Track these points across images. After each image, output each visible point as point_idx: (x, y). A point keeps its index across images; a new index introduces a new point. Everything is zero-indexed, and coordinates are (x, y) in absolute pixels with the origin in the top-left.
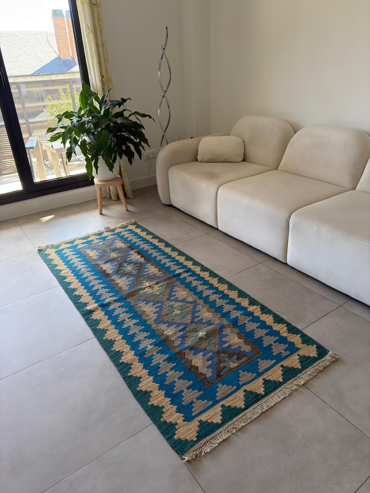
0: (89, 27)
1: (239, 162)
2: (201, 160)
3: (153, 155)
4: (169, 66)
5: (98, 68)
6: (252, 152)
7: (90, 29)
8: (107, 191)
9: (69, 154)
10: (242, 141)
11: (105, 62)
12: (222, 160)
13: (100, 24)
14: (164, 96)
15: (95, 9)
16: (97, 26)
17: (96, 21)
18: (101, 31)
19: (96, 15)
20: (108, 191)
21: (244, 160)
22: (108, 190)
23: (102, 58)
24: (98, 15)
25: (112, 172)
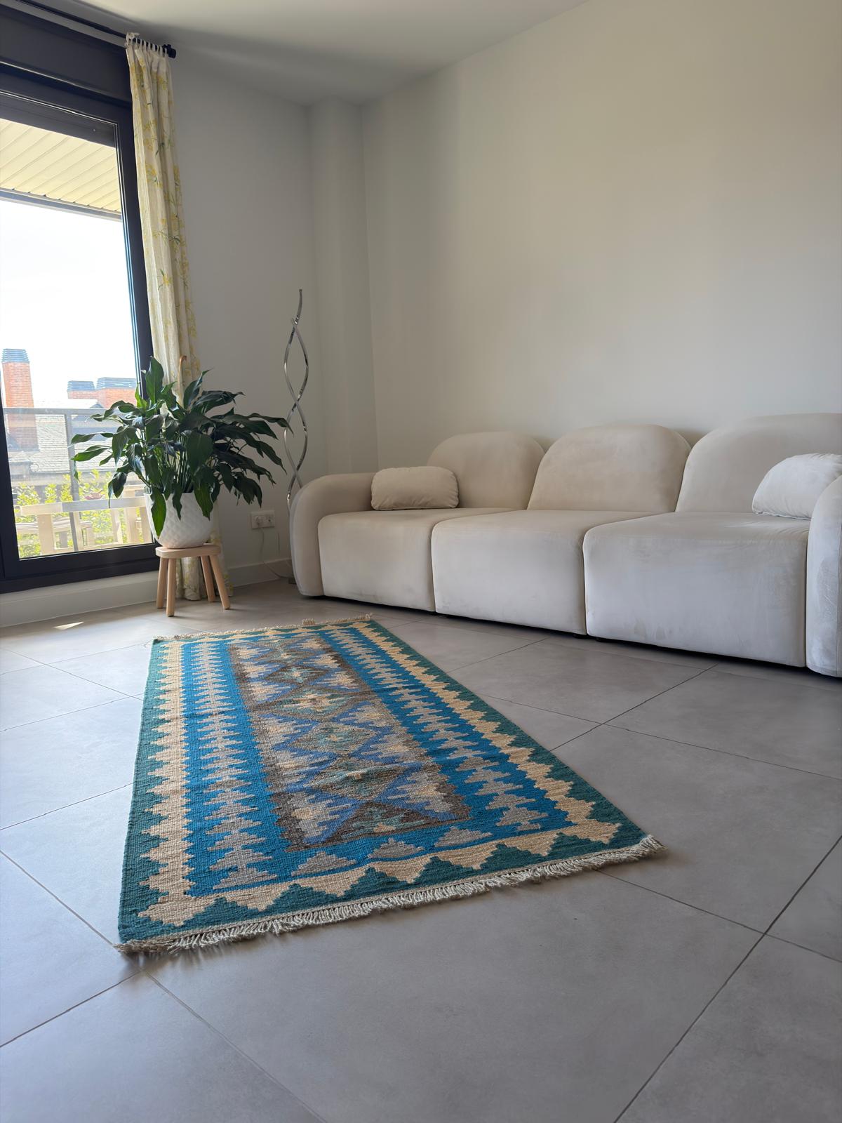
0: (165, 273)
1: (451, 508)
2: (379, 507)
3: (270, 521)
4: (305, 355)
5: (177, 343)
6: (475, 488)
7: (166, 276)
8: (176, 582)
9: (117, 486)
10: (452, 473)
11: (189, 335)
12: (420, 505)
13: (184, 273)
14: (295, 405)
15: (177, 247)
16: (179, 274)
17: (178, 266)
18: (185, 283)
19: (178, 257)
20: (178, 583)
21: (458, 506)
22: (178, 580)
23: (185, 328)
24: (182, 257)
25: (207, 519)
